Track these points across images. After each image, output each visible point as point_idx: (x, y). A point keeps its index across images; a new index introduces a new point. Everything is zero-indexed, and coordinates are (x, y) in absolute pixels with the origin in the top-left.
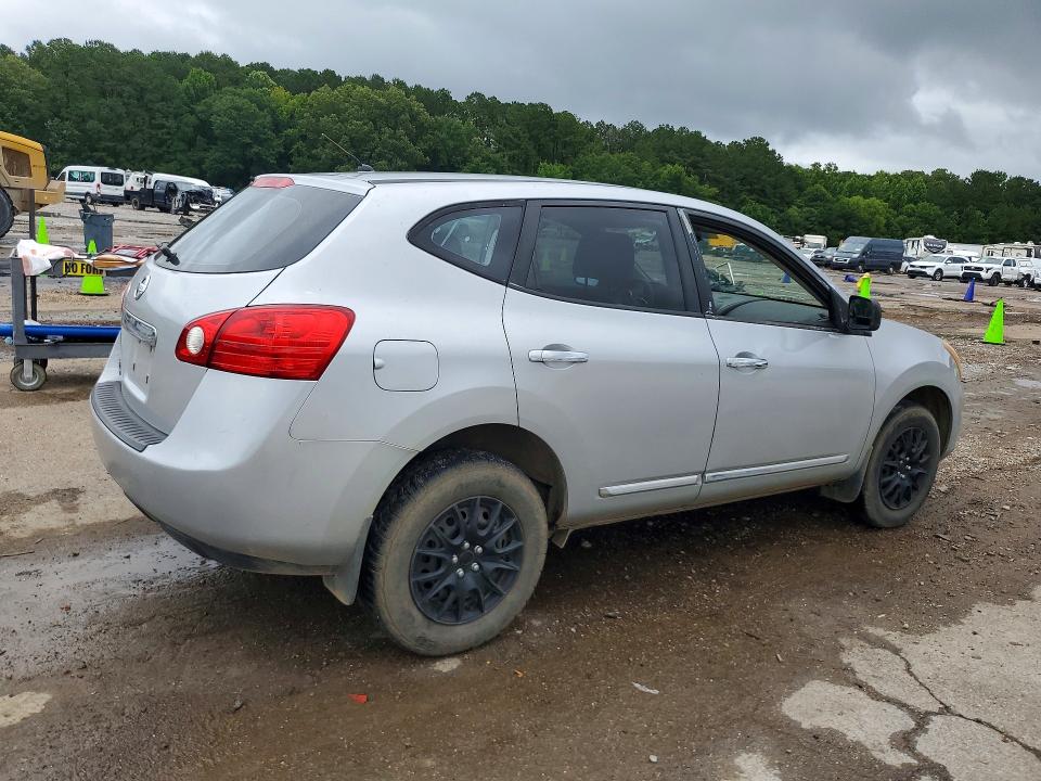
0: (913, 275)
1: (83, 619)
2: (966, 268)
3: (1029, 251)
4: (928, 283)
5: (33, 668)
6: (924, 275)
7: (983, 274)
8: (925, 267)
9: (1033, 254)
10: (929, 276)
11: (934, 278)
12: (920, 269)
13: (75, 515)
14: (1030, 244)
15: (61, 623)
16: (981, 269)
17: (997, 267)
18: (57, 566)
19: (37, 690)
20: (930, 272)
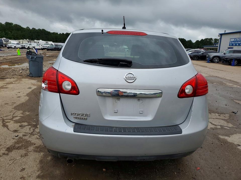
0: (9, 48)
2: (22, 46)
3: (28, 41)
4: (13, 50)
6: (12, 48)
7: (26, 47)
8: (11, 46)
9: (29, 42)
10: (13, 48)
11: (14, 48)
12: (10, 46)
14: (28, 40)
16: (25, 46)
17: (28, 45)
20: (13, 47)
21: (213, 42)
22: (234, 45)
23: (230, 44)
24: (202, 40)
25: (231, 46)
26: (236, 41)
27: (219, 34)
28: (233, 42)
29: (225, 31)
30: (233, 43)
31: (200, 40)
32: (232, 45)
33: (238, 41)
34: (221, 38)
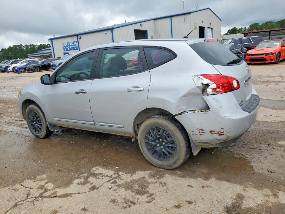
1: (263, 154)
5: (279, 148)
13: (241, 193)
15: (269, 155)
18: (261, 171)
19: (280, 144)
21: (24, 49)
22: (69, 50)
23: (64, 49)
24: (10, 47)
25: (65, 51)
26: (69, 46)
27: (49, 39)
28: (67, 46)
29: (54, 35)
30: (67, 48)
31: (7, 48)
32: (67, 50)
33: (71, 46)
34: (52, 44)
